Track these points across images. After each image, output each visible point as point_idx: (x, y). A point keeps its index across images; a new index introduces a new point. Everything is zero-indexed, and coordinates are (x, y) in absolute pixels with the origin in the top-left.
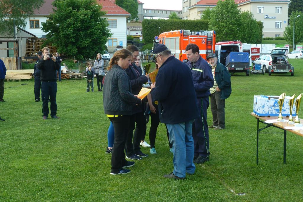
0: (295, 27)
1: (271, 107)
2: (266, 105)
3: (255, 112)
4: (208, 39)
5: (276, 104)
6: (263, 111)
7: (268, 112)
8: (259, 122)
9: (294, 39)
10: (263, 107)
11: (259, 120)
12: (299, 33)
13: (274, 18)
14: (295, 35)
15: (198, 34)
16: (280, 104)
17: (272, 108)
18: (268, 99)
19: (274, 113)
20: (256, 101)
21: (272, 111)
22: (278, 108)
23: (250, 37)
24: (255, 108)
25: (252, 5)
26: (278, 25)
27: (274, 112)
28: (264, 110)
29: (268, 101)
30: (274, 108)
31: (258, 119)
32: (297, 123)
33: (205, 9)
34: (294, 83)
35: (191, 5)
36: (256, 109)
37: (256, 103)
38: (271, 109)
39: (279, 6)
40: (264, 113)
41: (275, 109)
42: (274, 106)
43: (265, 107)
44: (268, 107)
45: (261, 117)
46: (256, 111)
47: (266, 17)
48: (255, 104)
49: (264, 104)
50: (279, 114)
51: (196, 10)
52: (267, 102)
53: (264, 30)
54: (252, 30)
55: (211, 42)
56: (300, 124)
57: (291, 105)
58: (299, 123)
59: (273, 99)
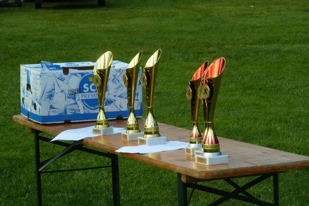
1: (73, 95)
2: (57, 90)
3: (28, 114)
5: (85, 86)
6: (51, 107)
7: (65, 111)
8: (40, 141)
10: (51, 96)
11: (40, 134)
16: (99, 84)
17: (74, 99)
18: (62, 71)
19: (82, 112)
20: (28, 80)
21: (75, 107)
22: (94, 95)
24: (25, 101)
27: (82, 109)
28: (54, 106)
29: (62, 79)
30: (79, 96)
31: (37, 132)
32: (151, 133)
34: (110, 25)
36: (30, 104)
37: (29, 87)
38: (72, 101)
40: (52, 114)
41: (82, 100)
42: (81, 90)
43: (55, 97)
44: (63, 95)
45: (44, 127)
46: (29, 110)
48: (26, 90)
49: (52, 87)
50: (97, 114)
52: (60, 82)
56: (160, 136)
57: (129, 86)
58: (157, 133)
59: (77, 71)
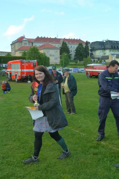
0: (64, 60)
4: (34, 64)
9: (64, 65)
12: (66, 62)
13: (54, 56)
14: (64, 63)
15: (29, 62)
23: (45, 64)
25: (44, 50)
26: (56, 59)
33: (23, 51)
35: (16, 50)
39: (56, 50)
47: (51, 55)
51: (18, 52)
53: (50, 61)
54: (46, 61)
55: (36, 65)
